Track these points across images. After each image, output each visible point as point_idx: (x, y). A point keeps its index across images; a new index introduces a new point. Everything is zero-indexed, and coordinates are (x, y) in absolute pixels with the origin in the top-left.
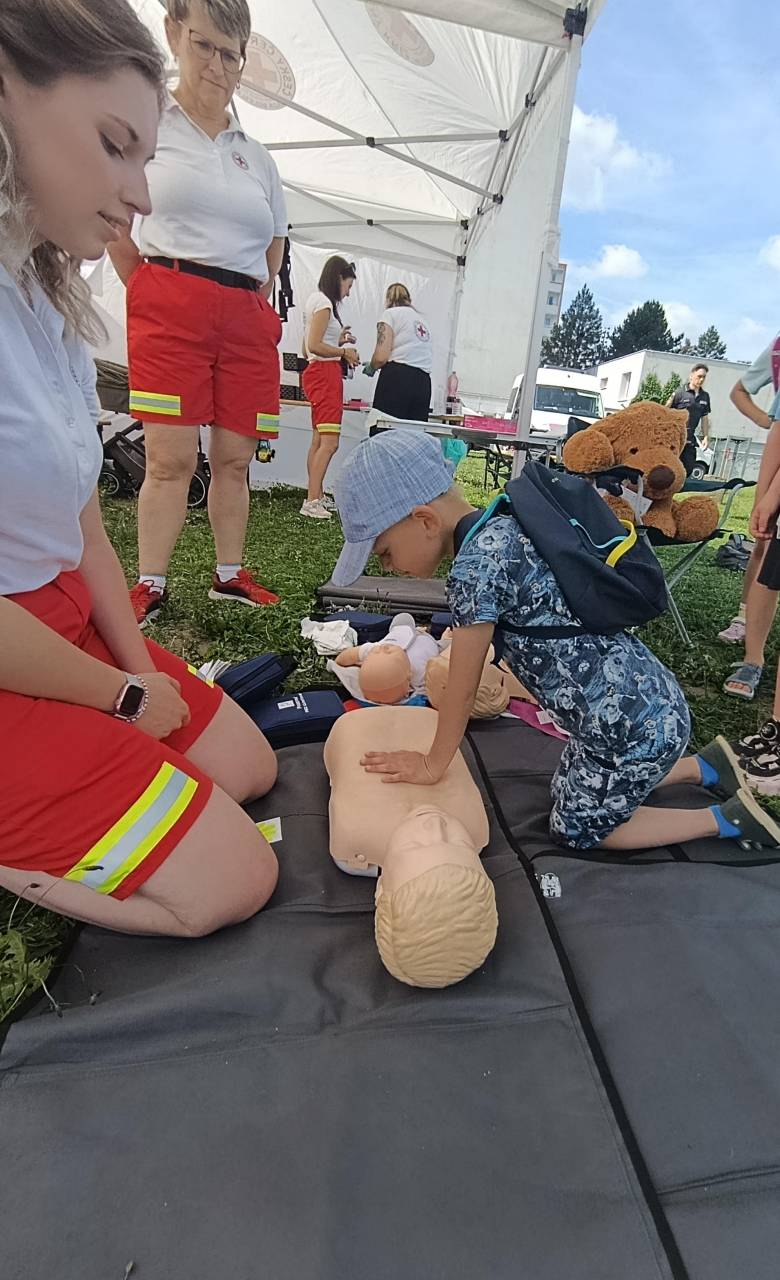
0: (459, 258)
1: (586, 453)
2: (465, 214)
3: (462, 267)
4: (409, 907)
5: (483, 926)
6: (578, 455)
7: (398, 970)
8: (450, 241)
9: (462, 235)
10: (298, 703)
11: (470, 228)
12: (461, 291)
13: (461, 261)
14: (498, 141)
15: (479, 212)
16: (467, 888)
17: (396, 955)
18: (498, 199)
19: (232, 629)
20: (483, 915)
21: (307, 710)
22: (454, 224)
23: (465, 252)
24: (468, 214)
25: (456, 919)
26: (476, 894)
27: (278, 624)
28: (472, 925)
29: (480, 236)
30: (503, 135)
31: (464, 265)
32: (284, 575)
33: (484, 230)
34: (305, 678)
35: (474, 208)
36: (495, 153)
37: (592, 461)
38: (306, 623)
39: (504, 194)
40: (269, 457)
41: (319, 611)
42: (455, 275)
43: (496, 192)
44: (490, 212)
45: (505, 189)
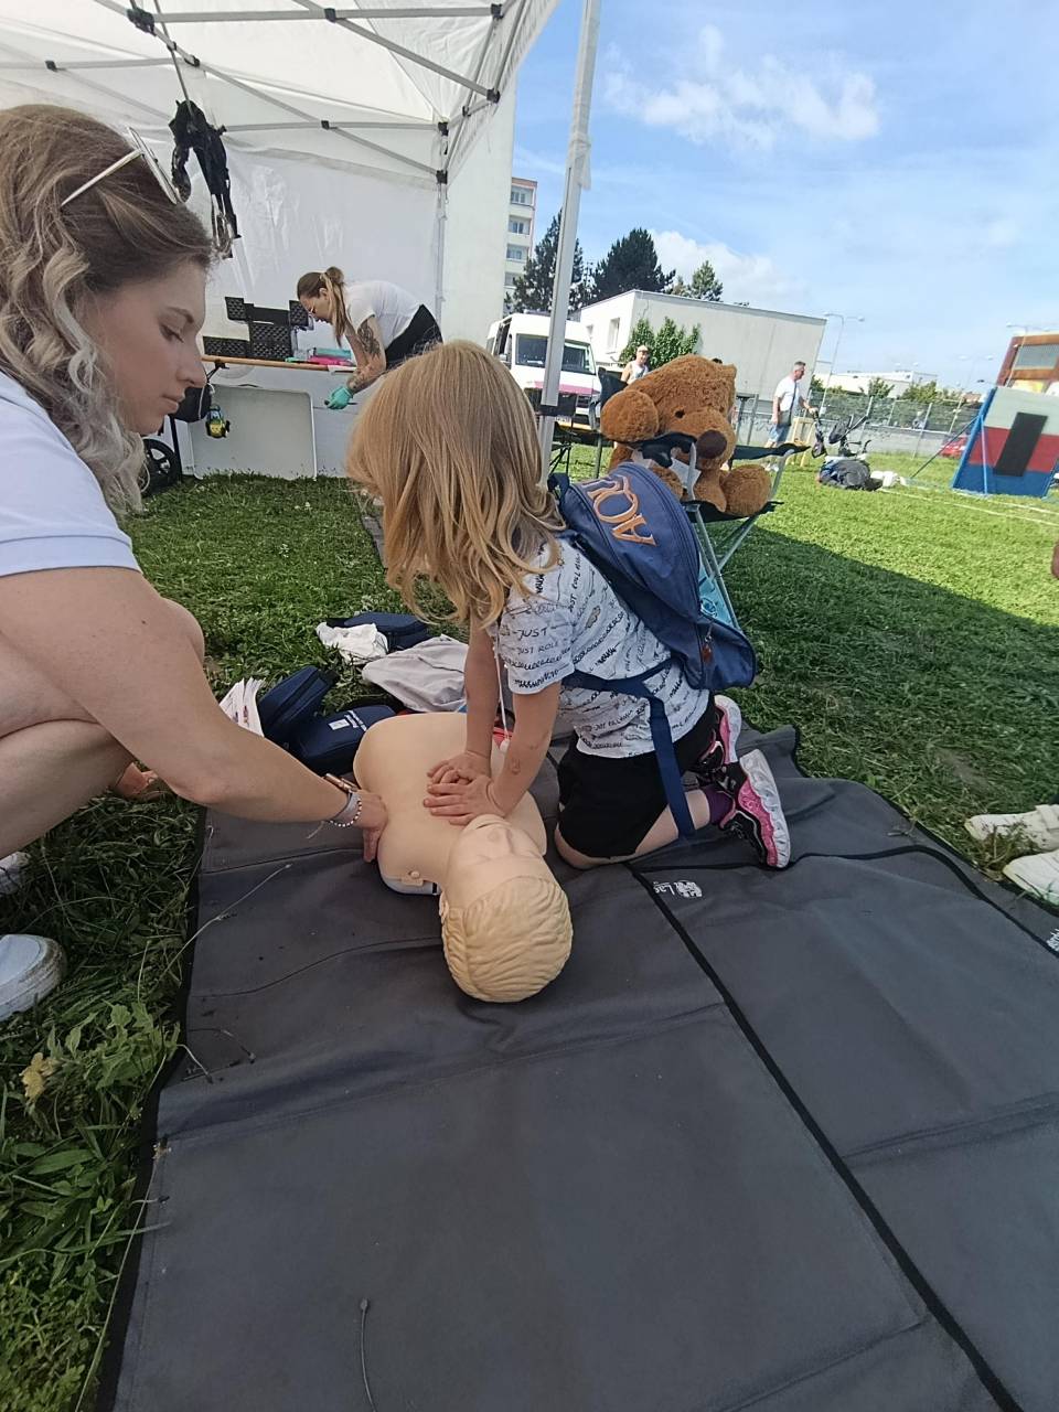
0: (439, 173)
1: (629, 417)
2: (444, 115)
3: (443, 185)
4: (484, 922)
5: (561, 937)
6: (620, 420)
7: (473, 987)
8: (426, 150)
9: (441, 142)
10: (353, 722)
11: (451, 134)
12: (445, 217)
13: (442, 177)
14: (489, 19)
15: (464, 113)
16: (543, 901)
17: (471, 973)
18: (494, 96)
20: (560, 926)
21: (364, 728)
22: (430, 127)
23: (446, 167)
24: (447, 116)
25: (534, 932)
26: (552, 907)
27: (292, 632)
28: (549, 937)
29: (468, 143)
30: (497, 12)
31: (446, 182)
33: (471, 138)
34: (345, 692)
35: (457, 106)
36: (484, 35)
37: (637, 426)
38: (323, 630)
39: (500, 89)
40: (223, 430)
41: (335, 615)
42: (436, 195)
43: (489, 86)
44: (480, 113)
45: (501, 84)
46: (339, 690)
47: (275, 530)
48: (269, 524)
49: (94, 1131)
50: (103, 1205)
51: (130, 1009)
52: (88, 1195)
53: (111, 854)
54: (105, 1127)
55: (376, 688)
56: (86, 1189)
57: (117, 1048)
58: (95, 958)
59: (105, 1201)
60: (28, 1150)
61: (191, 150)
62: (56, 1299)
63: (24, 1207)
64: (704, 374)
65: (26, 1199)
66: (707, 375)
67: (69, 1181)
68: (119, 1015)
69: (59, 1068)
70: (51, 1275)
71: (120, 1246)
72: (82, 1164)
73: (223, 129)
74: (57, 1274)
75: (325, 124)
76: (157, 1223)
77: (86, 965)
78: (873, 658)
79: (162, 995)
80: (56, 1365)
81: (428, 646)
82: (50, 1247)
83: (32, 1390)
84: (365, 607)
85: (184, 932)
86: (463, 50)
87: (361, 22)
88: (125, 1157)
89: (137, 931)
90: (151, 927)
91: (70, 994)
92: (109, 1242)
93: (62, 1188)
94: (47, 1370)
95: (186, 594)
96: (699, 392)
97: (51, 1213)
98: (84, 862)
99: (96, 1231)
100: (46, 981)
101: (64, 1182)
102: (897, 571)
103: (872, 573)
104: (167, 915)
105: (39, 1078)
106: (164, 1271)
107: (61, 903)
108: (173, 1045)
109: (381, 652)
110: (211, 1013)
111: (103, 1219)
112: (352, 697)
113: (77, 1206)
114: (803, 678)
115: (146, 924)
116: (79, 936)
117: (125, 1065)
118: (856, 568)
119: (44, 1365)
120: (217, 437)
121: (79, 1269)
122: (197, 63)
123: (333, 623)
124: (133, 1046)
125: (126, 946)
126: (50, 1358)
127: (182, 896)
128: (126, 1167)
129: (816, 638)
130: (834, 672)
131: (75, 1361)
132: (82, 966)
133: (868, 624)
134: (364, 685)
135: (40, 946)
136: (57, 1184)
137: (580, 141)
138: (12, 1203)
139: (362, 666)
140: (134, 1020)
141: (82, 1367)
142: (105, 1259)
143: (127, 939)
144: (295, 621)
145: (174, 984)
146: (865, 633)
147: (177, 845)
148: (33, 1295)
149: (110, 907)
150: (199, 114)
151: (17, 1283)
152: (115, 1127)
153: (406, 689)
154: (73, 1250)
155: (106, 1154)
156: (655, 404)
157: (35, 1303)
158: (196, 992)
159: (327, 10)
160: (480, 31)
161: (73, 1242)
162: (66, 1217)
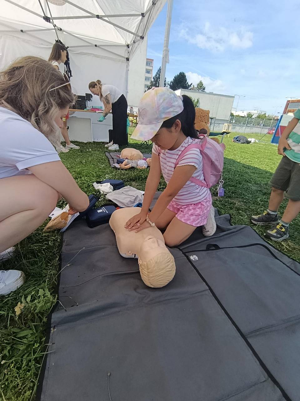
0: (127, 58)
2: (128, 43)
3: (128, 61)
4: (153, 266)
8: (123, 53)
9: (127, 50)
10: (104, 210)
11: (130, 47)
12: (128, 70)
13: (128, 59)
14: (141, 17)
15: (134, 42)
17: (149, 280)
18: (142, 38)
21: (107, 212)
22: (124, 46)
23: (129, 56)
24: (129, 43)
27: (86, 185)
30: (143, 15)
31: (129, 61)
33: (136, 49)
34: (101, 202)
35: (132, 40)
36: (140, 20)
38: (95, 185)
39: (144, 36)
41: (98, 180)
42: (126, 64)
43: (141, 35)
44: (138, 42)
45: (144, 34)
46: (100, 201)
47: (81, 157)
48: (79, 155)
49: (33, 325)
50: (36, 345)
51: (44, 290)
52: (32, 342)
53: (38, 247)
54: (37, 324)
55: (110, 201)
57: (40, 301)
58: (33, 276)
60: (16, 330)
62: (23, 372)
63: (15, 346)
64: (200, 113)
65: (15, 344)
66: (202, 113)
68: (41, 292)
69: (25, 307)
70: (22, 365)
71: (41, 357)
72: (31, 334)
73: (68, 47)
74: (24, 365)
75: (96, 46)
76: (51, 351)
77: (31, 278)
78: (249, 191)
79: (52, 287)
80: (24, 391)
81: (124, 189)
82: (22, 357)
83: (17, 397)
84: (107, 178)
85: (58, 269)
86: (133, 26)
87: (106, 18)
88: (42, 332)
89: (45, 269)
90: (48, 268)
91: (27, 286)
92: (38, 356)
93: (25, 341)
94: (21, 392)
96: (200, 118)
97: (22, 348)
98: (30, 250)
99: (34, 353)
100: (20, 283)
101: (26, 339)
102: (256, 167)
103: (249, 167)
104: (53, 265)
105: (20, 310)
106: (53, 364)
107: (24, 261)
108: (55, 301)
109: (111, 191)
110: (65, 292)
111: (36, 350)
112: (103, 203)
113: (29, 346)
114: (230, 197)
115: (47, 267)
116: (29, 270)
117: (43, 306)
118: (244, 166)
119: (21, 390)
121: (30, 363)
122: (61, 29)
123: (98, 182)
124: (45, 301)
125: (41, 273)
126: (22, 389)
127: (57, 259)
128: (42, 335)
129: (233, 186)
130: (238, 195)
131: (29, 389)
132: (29, 279)
133: (248, 182)
134: (106, 200)
135: (19, 273)
136: (24, 340)
137: (166, 50)
138: (11, 345)
139: (106, 195)
140: (45, 293)
141: (31, 391)
142: (37, 361)
143: (42, 271)
144: (87, 182)
145: (55, 284)
146: (247, 184)
147: (55, 245)
148: (17, 371)
149: (37, 262)
151: (13, 367)
152: (39, 324)
153: (118, 201)
154: (28, 358)
155: (37, 332)
157: (18, 373)
158: (61, 286)
159: (97, 15)
160: (138, 21)
161: (28, 356)
162: (26, 349)
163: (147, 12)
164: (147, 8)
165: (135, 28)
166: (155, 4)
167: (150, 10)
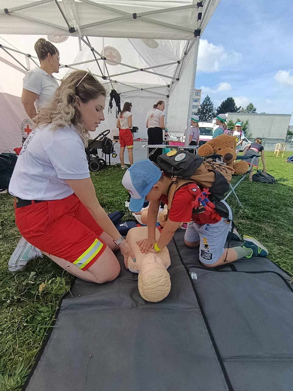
0: (167, 96)
1: (205, 151)
3: (168, 98)
5: (166, 284)
6: (202, 152)
8: (164, 91)
9: (168, 89)
10: (125, 225)
11: (170, 87)
12: (168, 105)
14: (177, 64)
15: (172, 83)
16: (161, 274)
17: (143, 292)
19: (107, 205)
20: (166, 282)
21: (127, 226)
22: (166, 86)
23: (169, 94)
24: (169, 83)
25: (158, 282)
26: (163, 276)
27: (119, 203)
28: (163, 284)
30: (179, 62)
31: (169, 97)
32: (120, 189)
33: (174, 88)
34: (126, 217)
36: (176, 67)
37: (207, 153)
38: (126, 203)
39: (179, 78)
40: (115, 156)
42: (166, 100)
43: (177, 77)
44: (175, 83)
45: (180, 76)
49: (51, 304)
51: (61, 279)
52: (46, 317)
56: (46, 316)
59: (48, 318)
60: (39, 306)
61: (113, 98)
62: (36, 335)
63: (35, 316)
65: (36, 315)
66: (227, 139)
67: (44, 313)
68: (58, 279)
69: (46, 287)
70: (36, 331)
72: (47, 310)
73: (120, 93)
74: (37, 331)
75: (142, 89)
76: (56, 326)
82: (37, 325)
83: (28, 351)
86: (172, 70)
93: (42, 314)
94: (32, 349)
95: (99, 194)
96: (225, 143)
97: (39, 318)
99: (46, 324)
105: (42, 288)
106: (55, 337)
112: (128, 219)
113: (44, 318)
119: (31, 348)
120: (114, 157)
121: (41, 331)
122: (116, 82)
124: (60, 287)
134: (132, 217)
138: (33, 315)
142: (45, 329)
148: (32, 333)
150: (115, 91)
151: (30, 330)
152: (55, 305)
154: (41, 326)
155: (51, 310)
156: (213, 147)
157: (32, 335)
159: (141, 69)
160: (176, 66)
161: (41, 325)
162: (41, 320)
163: (181, 60)
164: (182, 56)
165: (173, 72)
166: (187, 54)
167: (183, 59)
